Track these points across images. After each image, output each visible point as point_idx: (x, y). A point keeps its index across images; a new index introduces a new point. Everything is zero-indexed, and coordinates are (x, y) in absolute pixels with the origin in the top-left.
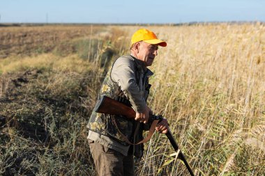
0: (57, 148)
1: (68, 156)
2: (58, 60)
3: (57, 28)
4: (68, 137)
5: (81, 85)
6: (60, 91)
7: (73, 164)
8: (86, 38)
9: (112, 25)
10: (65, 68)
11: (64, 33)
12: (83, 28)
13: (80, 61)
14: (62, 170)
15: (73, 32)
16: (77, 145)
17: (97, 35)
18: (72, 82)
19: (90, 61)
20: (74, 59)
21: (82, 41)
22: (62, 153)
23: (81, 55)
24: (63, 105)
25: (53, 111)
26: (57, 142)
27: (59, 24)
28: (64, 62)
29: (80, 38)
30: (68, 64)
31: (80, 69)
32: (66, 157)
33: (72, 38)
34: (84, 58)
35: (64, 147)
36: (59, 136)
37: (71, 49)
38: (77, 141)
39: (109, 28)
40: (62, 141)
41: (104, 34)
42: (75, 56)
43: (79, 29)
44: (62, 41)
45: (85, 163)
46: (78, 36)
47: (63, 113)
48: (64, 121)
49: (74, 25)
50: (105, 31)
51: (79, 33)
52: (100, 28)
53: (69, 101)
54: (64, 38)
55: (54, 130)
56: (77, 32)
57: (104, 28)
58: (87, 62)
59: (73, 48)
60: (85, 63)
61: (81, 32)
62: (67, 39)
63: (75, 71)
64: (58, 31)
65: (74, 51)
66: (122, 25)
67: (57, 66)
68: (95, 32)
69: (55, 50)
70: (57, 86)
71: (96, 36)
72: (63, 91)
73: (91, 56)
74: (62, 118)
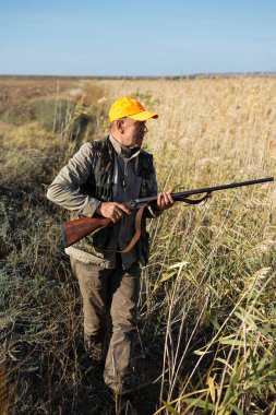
0: (12, 259)
1: (28, 269)
2: (11, 130)
3: (7, 83)
4: (28, 242)
5: (44, 168)
6: (15, 175)
7: (35, 281)
8: (49, 98)
9: (86, 78)
10: (21, 142)
11: (18, 90)
12: (45, 82)
13: (42, 132)
14: (19, 290)
15: (30, 88)
16: (39, 253)
17: (64, 93)
18: (30, 161)
19: (56, 131)
20: (32, 129)
21: (43, 102)
22: (20, 264)
23: (42, 122)
24: (20, 196)
25: (6, 206)
26: (12, 249)
27: (10, 77)
28: (20, 134)
29: (42, 98)
30: (25, 137)
31: (42, 144)
32: (25, 271)
33: (29, 98)
34: (48, 127)
35: (23, 255)
36: (14, 241)
37: (28, 113)
38: (40, 247)
39: (82, 83)
40: (19, 247)
41: (74, 92)
42: (35, 124)
43: (38, 84)
44: (15, 102)
45: (52, 278)
46: (38, 94)
47: (20, 207)
48: (21, 219)
49: (32, 78)
50: (76, 88)
51: (38, 91)
52: (69, 83)
53: (27, 189)
54: (18, 98)
55: (8, 232)
56: (36, 88)
57: (75, 83)
58: (52, 134)
59: (32, 112)
60: (48, 134)
61: (41, 88)
62: (23, 99)
63: (36, 147)
64: (9, 87)
65: (33, 118)
66: (100, 78)
67: (9, 139)
68: (63, 89)
69: (6, 115)
70: (10, 168)
71: (64, 96)
72: (18, 176)
73: (57, 124)
74: (19, 214)
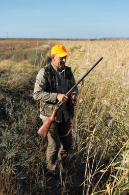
0: (14, 125)
1: (21, 130)
2: (15, 64)
3: (14, 42)
4: (21, 117)
5: (30, 82)
6: (16, 86)
7: (25, 136)
8: (33, 49)
9: (51, 39)
10: (19, 69)
11: (19, 45)
12: (32, 41)
13: (30, 65)
14: (17, 140)
15: (24, 44)
16: (27, 123)
17: (41, 46)
18: (24, 79)
19: (36, 65)
20: (25, 63)
21: (31, 51)
22: (18, 128)
23: (30, 60)
24: (18, 96)
25: (12, 100)
26: (14, 121)
27: (15, 39)
28: (19, 66)
29: (30, 49)
30: (21, 67)
31: (29, 71)
32: (20, 131)
33: (24, 49)
34: (32, 63)
35: (19, 124)
36: (15, 117)
37: (23, 56)
38: (27, 120)
39: (49, 42)
40: (17, 120)
41: (45, 46)
42: (26, 61)
43: (29, 42)
44: (17, 51)
45: (33, 135)
46: (28, 47)
47: (18, 101)
48: (19, 106)
49: (26, 39)
50: (46, 44)
51: (29, 45)
52: (43, 41)
53: (22, 92)
54: (19, 48)
55: (12, 113)
56: (28, 44)
57: (46, 42)
58: (34, 66)
59: (25, 56)
60: (33, 66)
61: (30, 44)
62: (21, 49)
63: (27, 72)
64: (15, 44)
65: (26, 58)
66: (58, 40)
67: (14, 68)
69: (13, 57)
70: (14, 82)
71: (40, 48)
72: (18, 86)
73: (37, 61)
74: (18, 104)
